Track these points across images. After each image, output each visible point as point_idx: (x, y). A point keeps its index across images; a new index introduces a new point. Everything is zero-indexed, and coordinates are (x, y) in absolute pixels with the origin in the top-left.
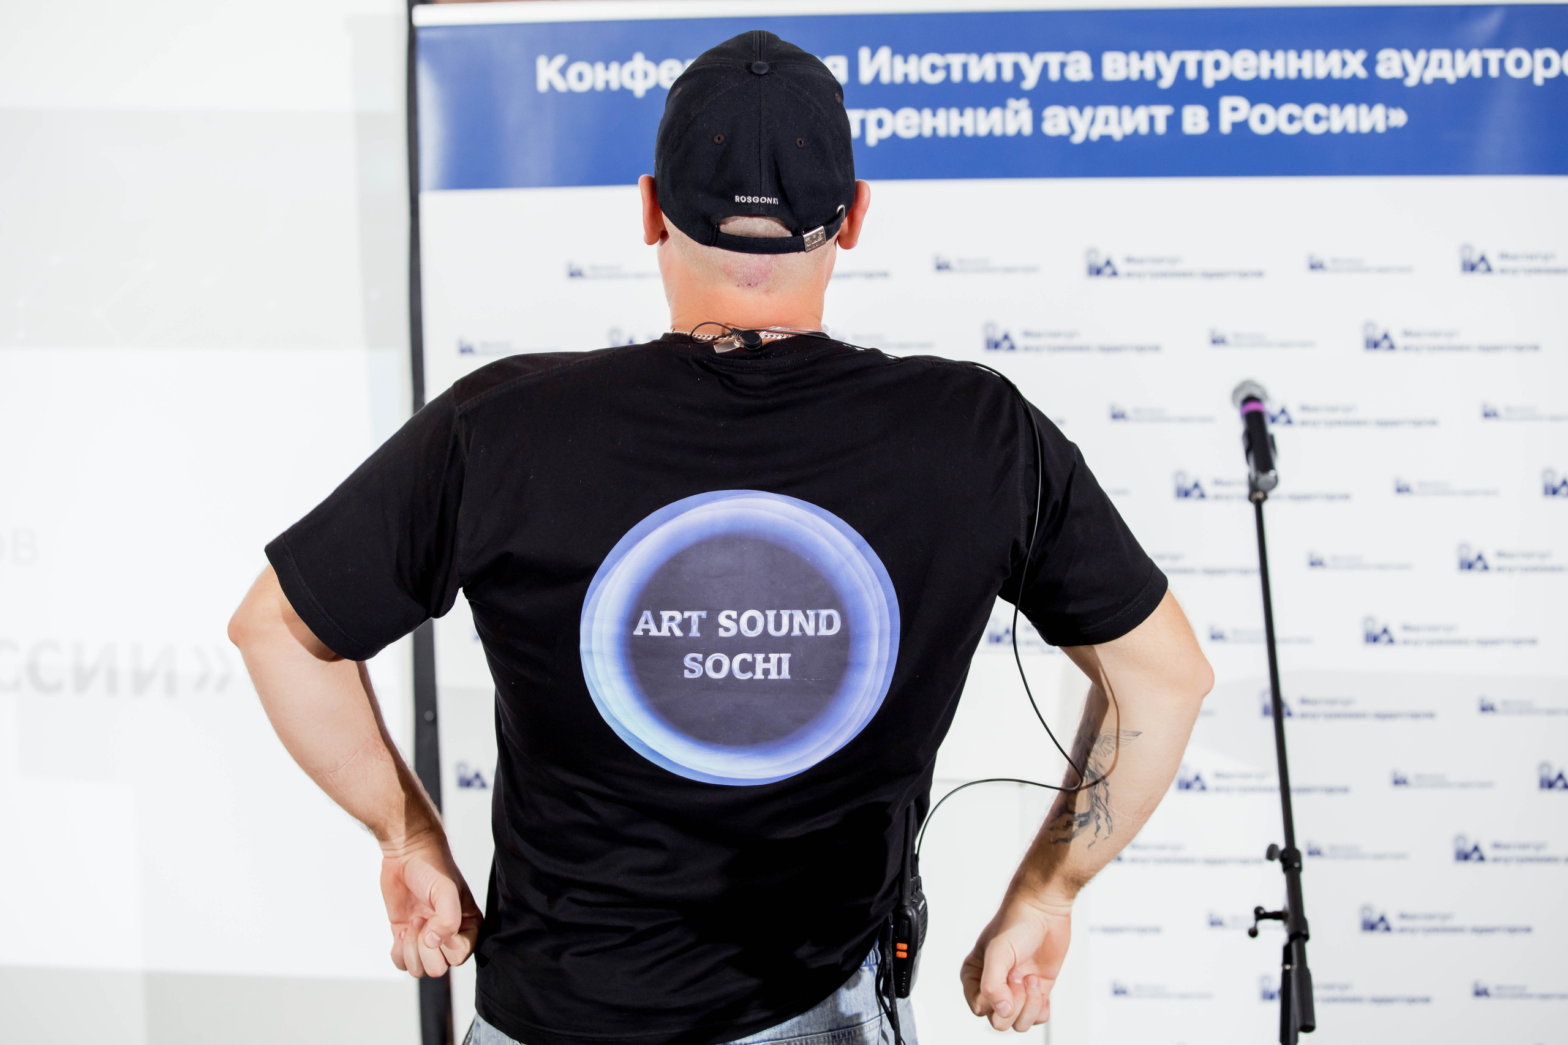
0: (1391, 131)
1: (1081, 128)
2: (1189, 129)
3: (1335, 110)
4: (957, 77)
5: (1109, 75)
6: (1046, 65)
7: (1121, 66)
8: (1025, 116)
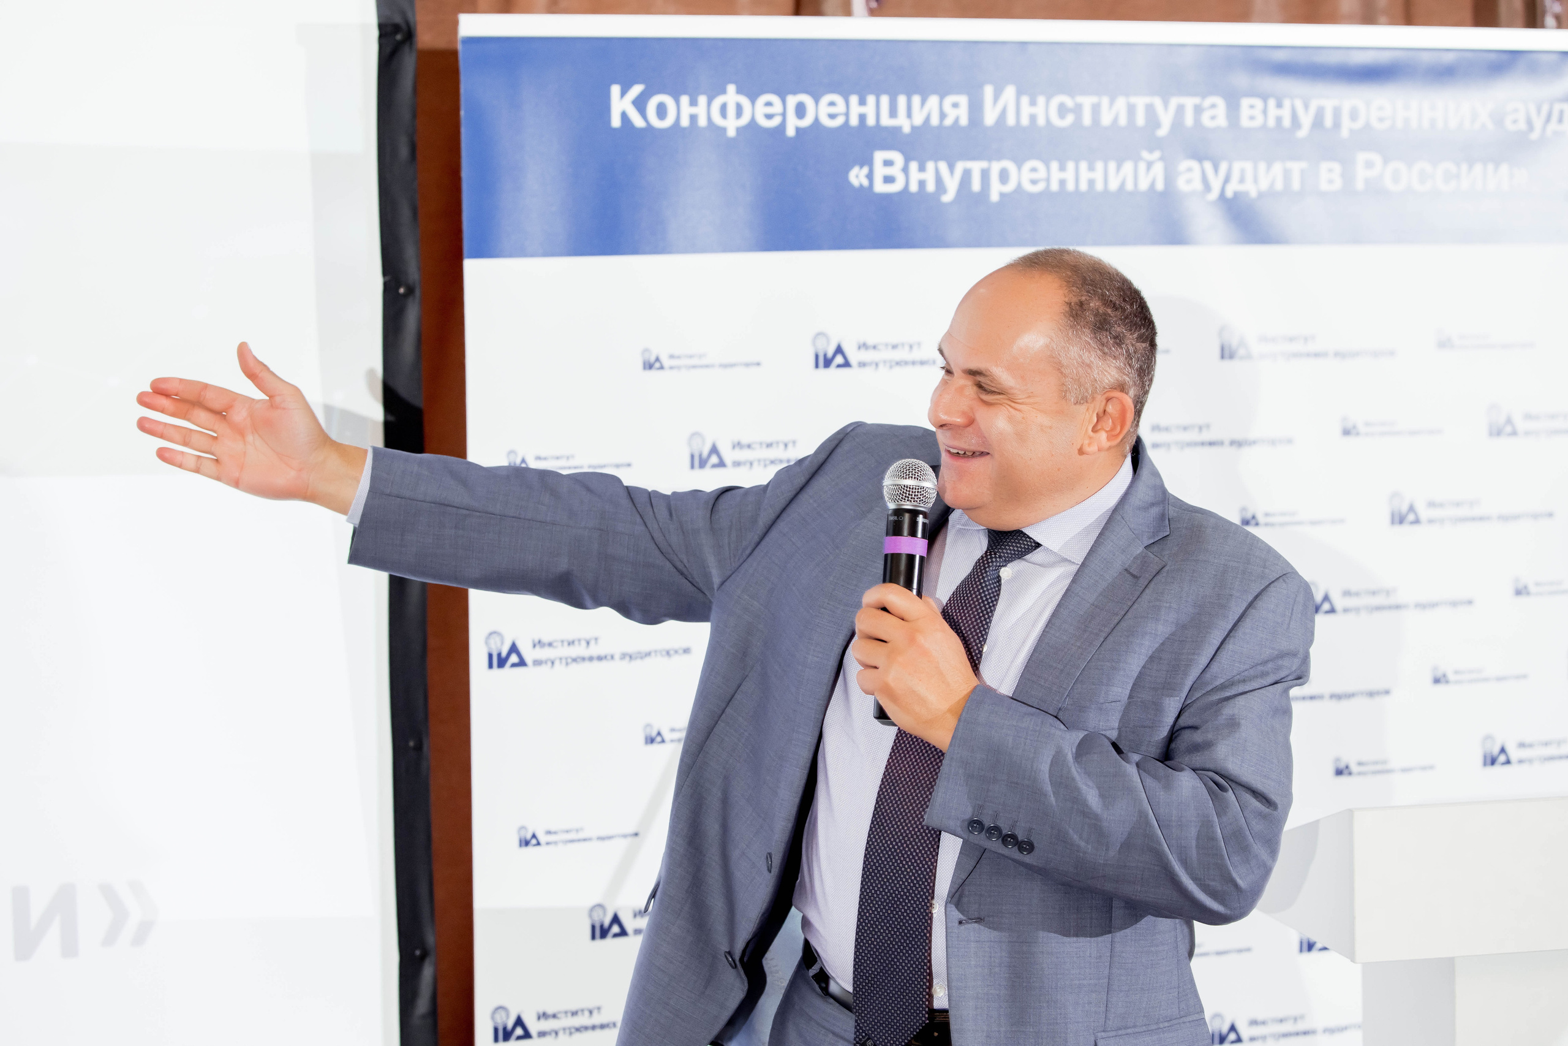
1: (1216, 184)
2: (1324, 186)
3: (1464, 167)
4: (1087, 120)
5: (1245, 122)
6: (1181, 109)
7: (1257, 112)
8: (1158, 169)
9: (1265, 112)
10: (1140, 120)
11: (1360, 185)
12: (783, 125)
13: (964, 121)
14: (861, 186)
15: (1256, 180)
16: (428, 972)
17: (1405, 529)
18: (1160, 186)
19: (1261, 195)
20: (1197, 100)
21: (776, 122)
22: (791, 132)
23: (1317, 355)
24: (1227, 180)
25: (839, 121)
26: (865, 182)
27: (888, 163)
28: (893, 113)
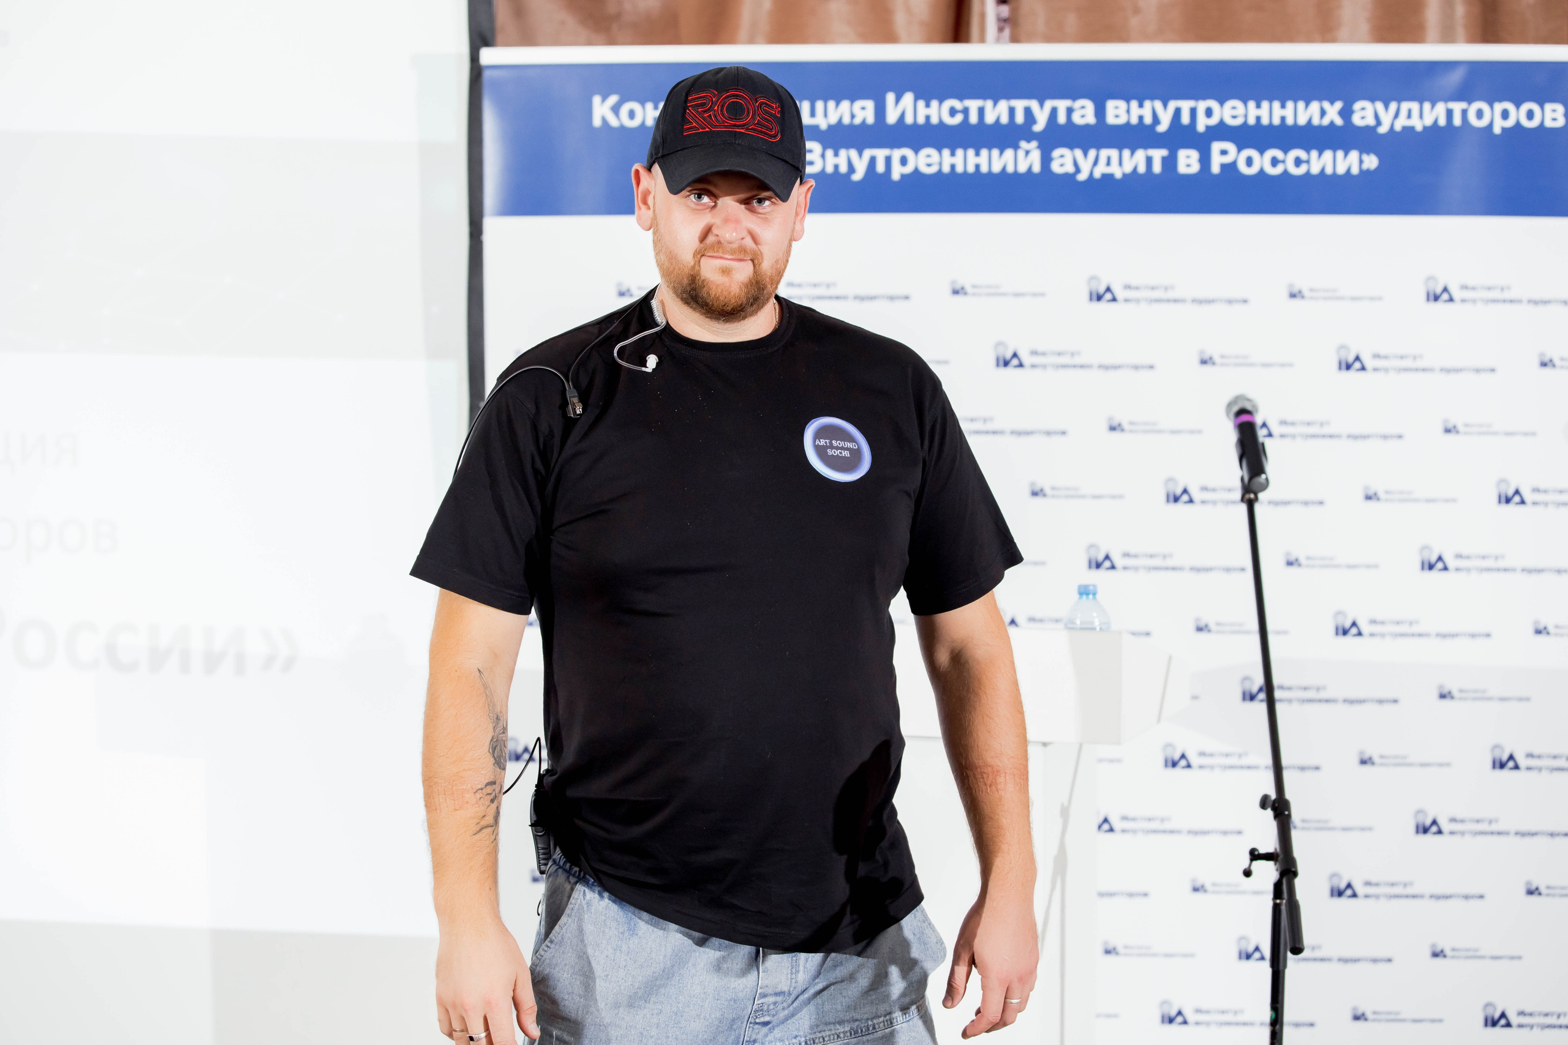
0: (1364, 173)
1: (1086, 168)
2: (1184, 170)
3: (1314, 153)
4: (974, 119)
5: (1111, 120)
6: (1054, 110)
7: (1122, 111)
8: (1035, 155)
9: (1128, 111)
11: (1215, 169)
13: (871, 120)
15: (1120, 165)
18: (1037, 169)
19: (1125, 176)
20: (1068, 103)
23: (1176, 301)
24: (1095, 165)
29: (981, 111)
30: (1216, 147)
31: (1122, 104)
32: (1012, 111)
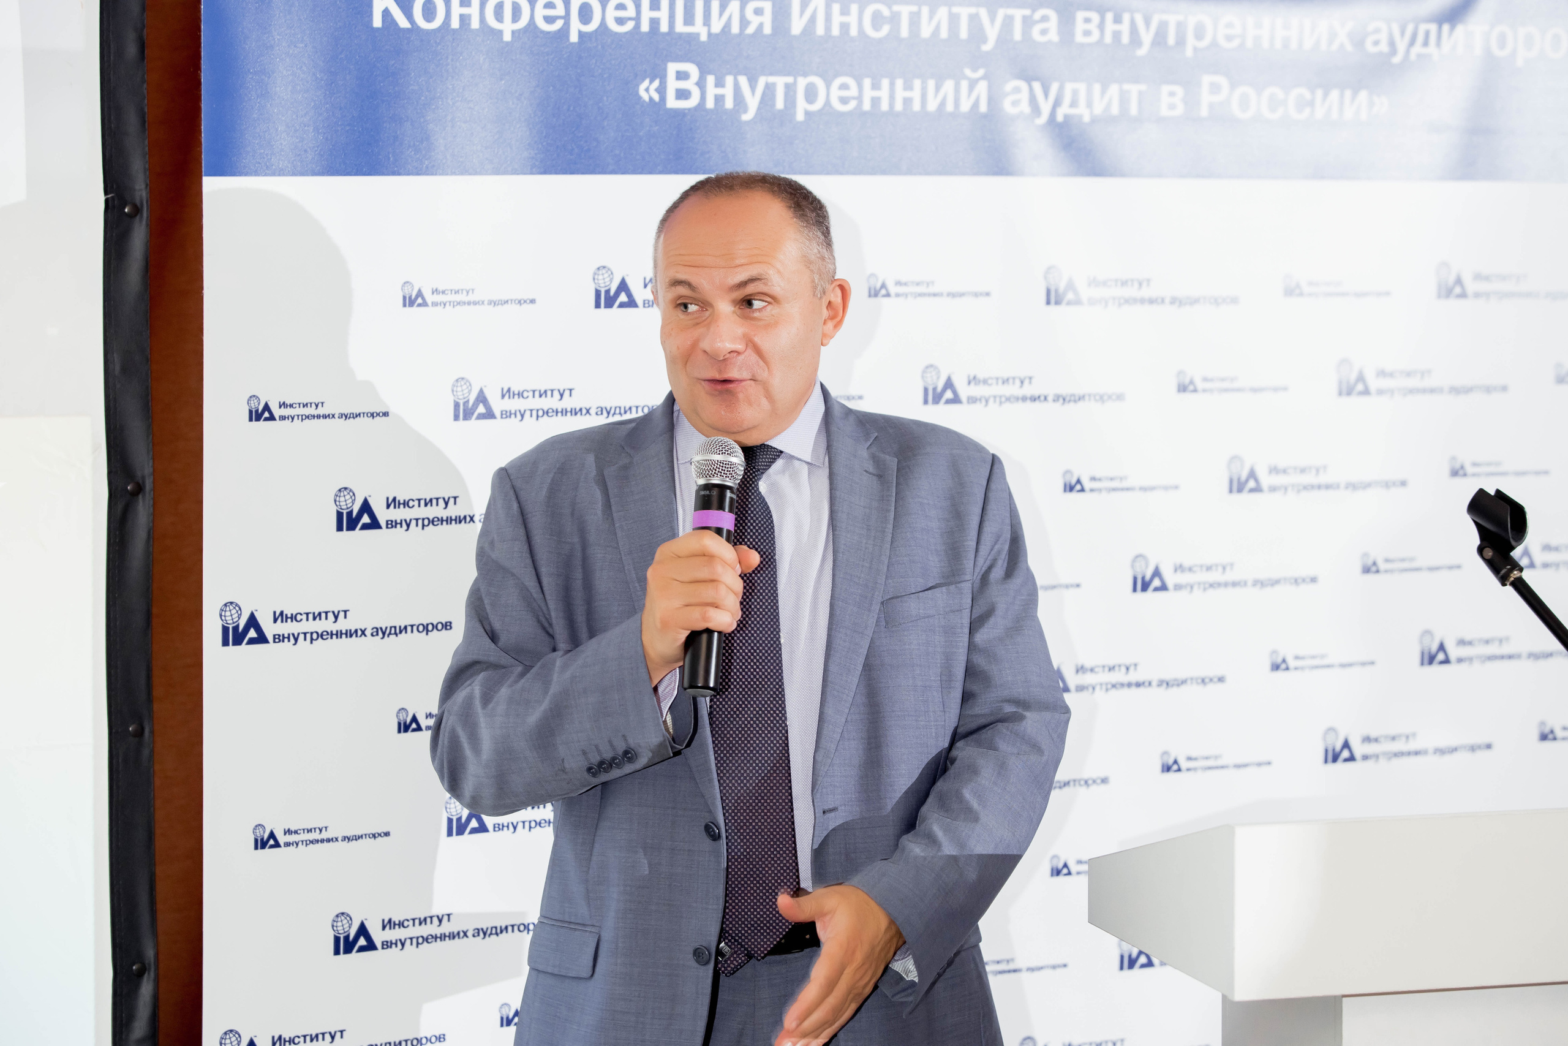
1: (1046, 108)
2: (1165, 112)
3: (1319, 93)
4: (904, 32)
5: (1079, 38)
6: (1009, 21)
7: (1093, 27)
8: (982, 88)
9: (1101, 26)
10: (964, 34)
11: (1204, 112)
12: (564, 32)
13: (767, 30)
14: (651, 99)
15: (1089, 105)
16: (146, 989)
17: (1245, 497)
18: (983, 108)
19: (1094, 120)
20: (1027, 12)
21: (559, 24)
22: (574, 38)
23: (1152, 301)
24: (1057, 104)
25: (629, 26)
26: (656, 97)
27: (681, 76)
28: (689, 20)
29: (915, 19)
30: (1207, 79)
31: (1095, 17)
32: (954, 19)
